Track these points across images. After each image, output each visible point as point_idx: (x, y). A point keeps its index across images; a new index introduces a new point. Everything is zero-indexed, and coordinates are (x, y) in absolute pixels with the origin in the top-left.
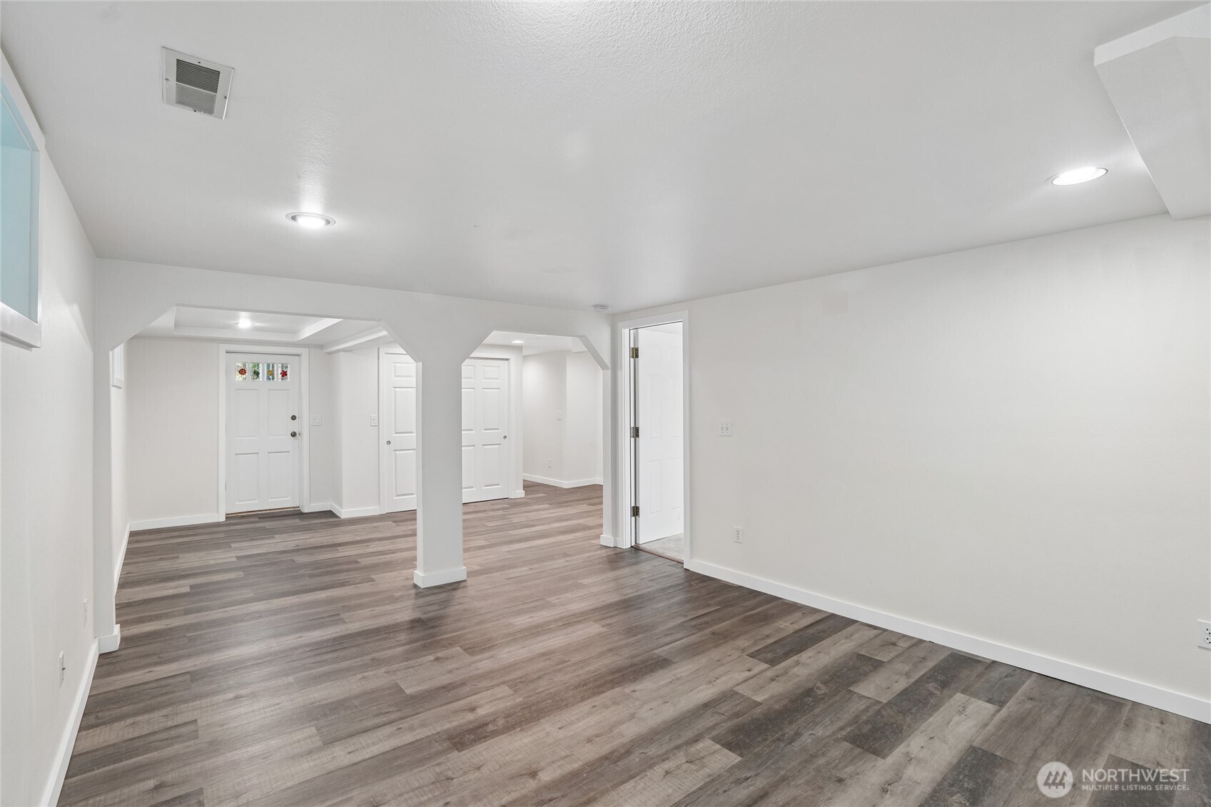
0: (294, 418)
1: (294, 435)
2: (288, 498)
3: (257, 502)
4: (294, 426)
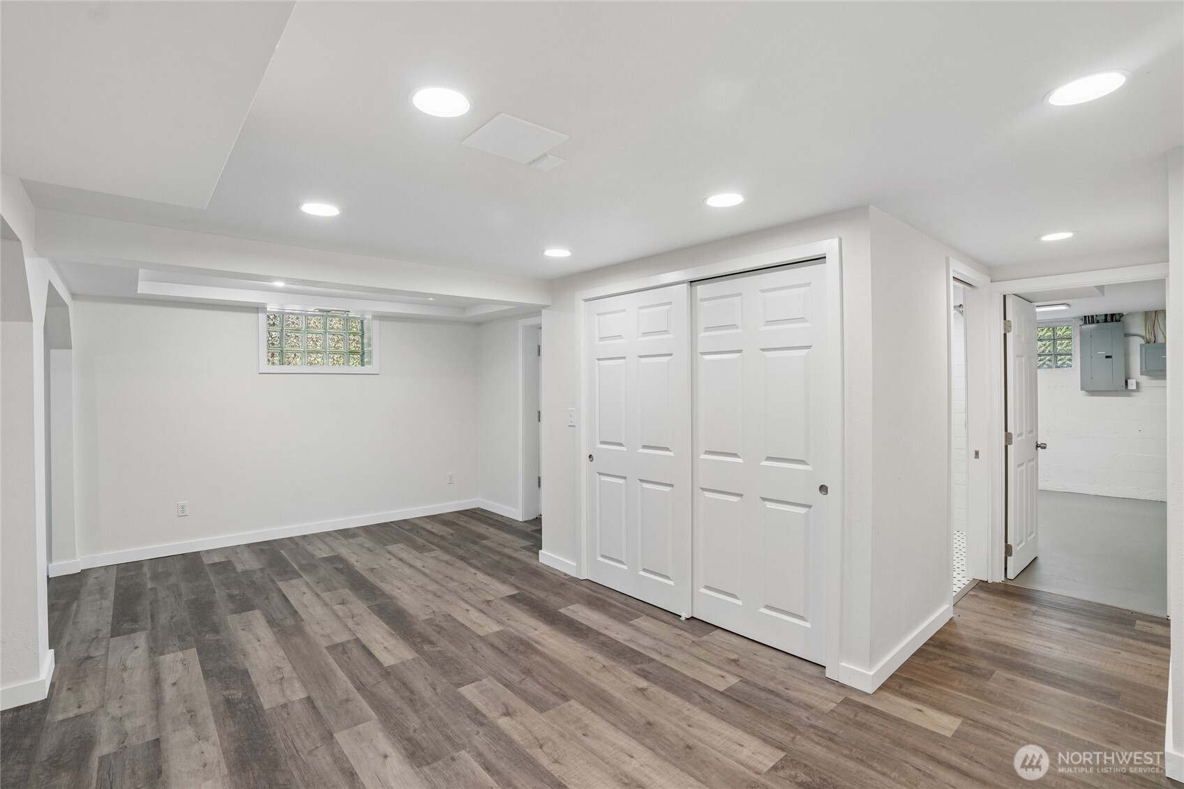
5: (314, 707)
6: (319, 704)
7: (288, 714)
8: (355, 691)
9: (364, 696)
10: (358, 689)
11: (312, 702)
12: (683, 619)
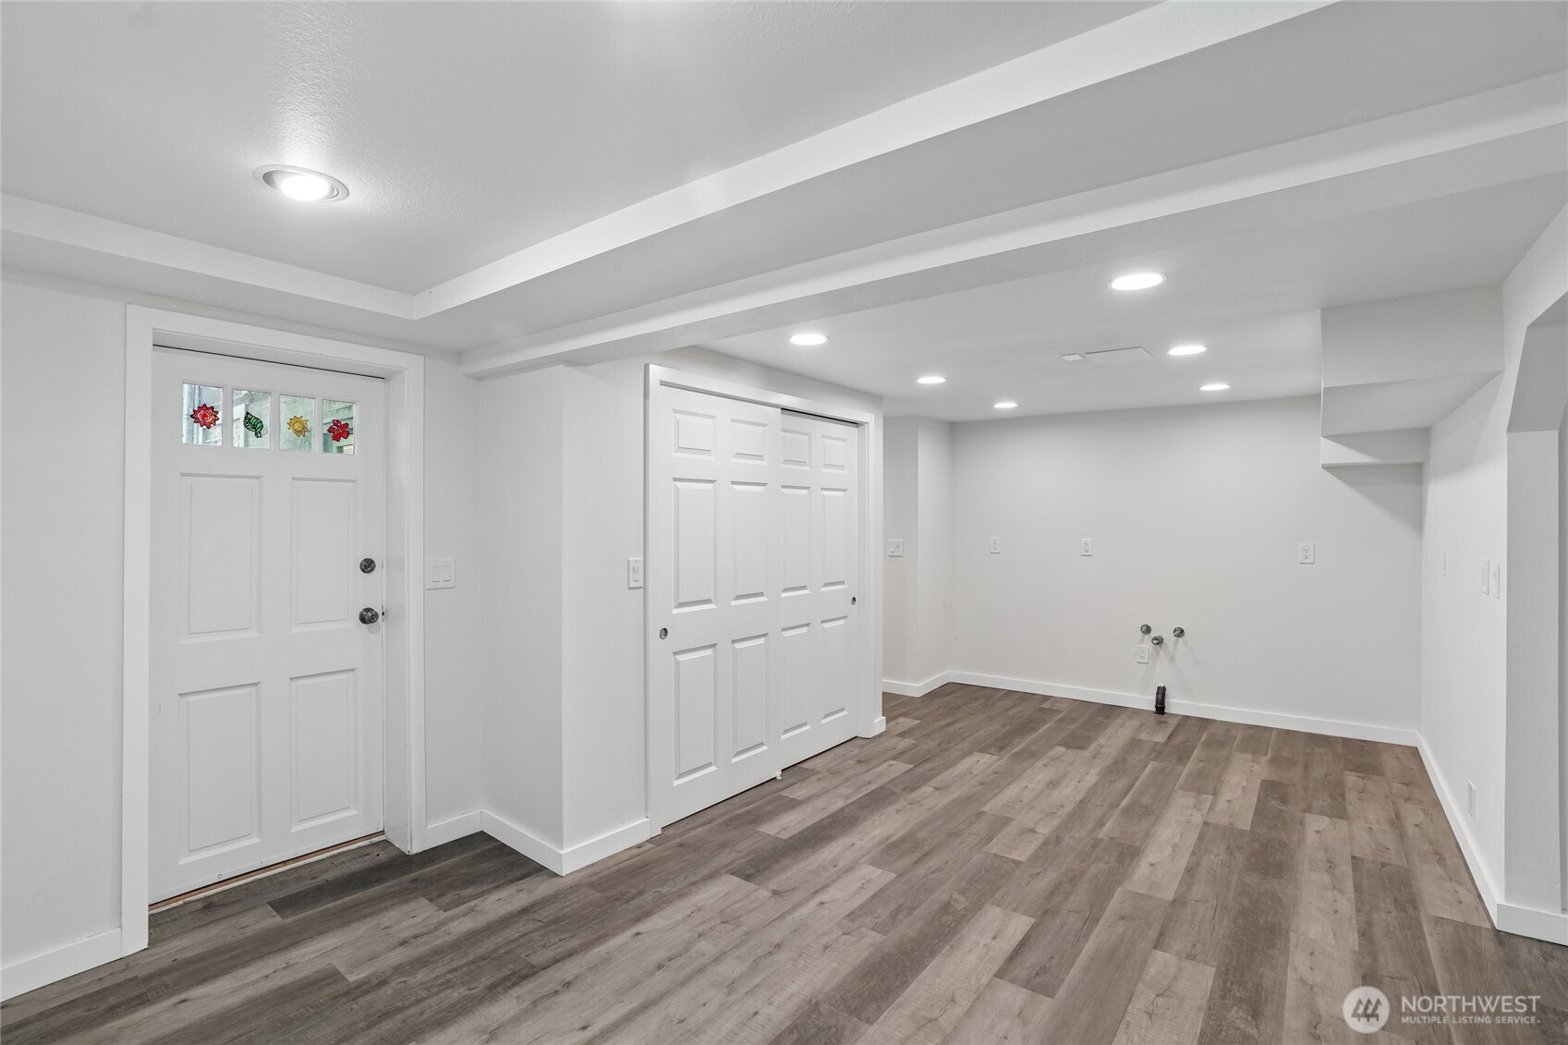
0: (368, 566)
1: (368, 617)
2: (352, 812)
3: (256, 840)
4: (371, 592)
5: (1162, 934)
6: (1153, 934)
7: (1194, 945)
8: (1102, 922)
9: (1102, 910)
10: (1098, 920)
11: (1158, 940)
12: (779, 778)
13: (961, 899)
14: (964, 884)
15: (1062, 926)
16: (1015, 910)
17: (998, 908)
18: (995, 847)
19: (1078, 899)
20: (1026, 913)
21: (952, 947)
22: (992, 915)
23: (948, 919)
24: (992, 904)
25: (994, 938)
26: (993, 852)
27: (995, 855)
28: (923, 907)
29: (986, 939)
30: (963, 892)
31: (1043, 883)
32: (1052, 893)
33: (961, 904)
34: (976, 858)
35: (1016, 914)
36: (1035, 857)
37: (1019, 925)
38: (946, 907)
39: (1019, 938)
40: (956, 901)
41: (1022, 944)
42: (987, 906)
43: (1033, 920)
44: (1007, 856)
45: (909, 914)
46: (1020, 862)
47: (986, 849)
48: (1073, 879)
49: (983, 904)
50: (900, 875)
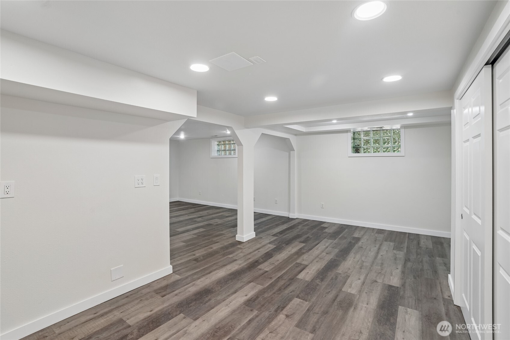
13: (318, 283)
14: (318, 287)
15: (289, 276)
16: (301, 280)
17: (307, 280)
18: (306, 305)
19: (281, 283)
20: (299, 279)
21: (319, 270)
22: (308, 278)
23: (321, 277)
24: (308, 281)
25: (308, 273)
26: (307, 302)
27: (306, 301)
28: (329, 280)
29: (310, 272)
30: (318, 285)
31: (291, 288)
32: (289, 285)
33: (318, 281)
34: (314, 299)
35: (302, 279)
36: (290, 300)
37: (301, 276)
38: (322, 280)
39: (302, 273)
40: (319, 282)
41: (301, 271)
42: (310, 281)
43: (297, 277)
44: (302, 300)
45: (332, 277)
46: (297, 297)
47: (310, 304)
48: (280, 289)
49: (311, 281)
50: (341, 290)
